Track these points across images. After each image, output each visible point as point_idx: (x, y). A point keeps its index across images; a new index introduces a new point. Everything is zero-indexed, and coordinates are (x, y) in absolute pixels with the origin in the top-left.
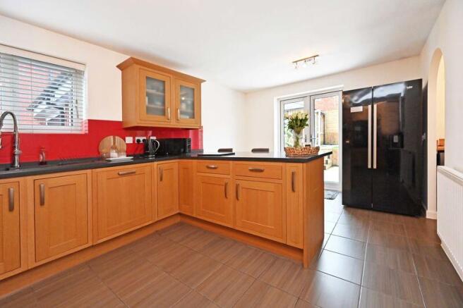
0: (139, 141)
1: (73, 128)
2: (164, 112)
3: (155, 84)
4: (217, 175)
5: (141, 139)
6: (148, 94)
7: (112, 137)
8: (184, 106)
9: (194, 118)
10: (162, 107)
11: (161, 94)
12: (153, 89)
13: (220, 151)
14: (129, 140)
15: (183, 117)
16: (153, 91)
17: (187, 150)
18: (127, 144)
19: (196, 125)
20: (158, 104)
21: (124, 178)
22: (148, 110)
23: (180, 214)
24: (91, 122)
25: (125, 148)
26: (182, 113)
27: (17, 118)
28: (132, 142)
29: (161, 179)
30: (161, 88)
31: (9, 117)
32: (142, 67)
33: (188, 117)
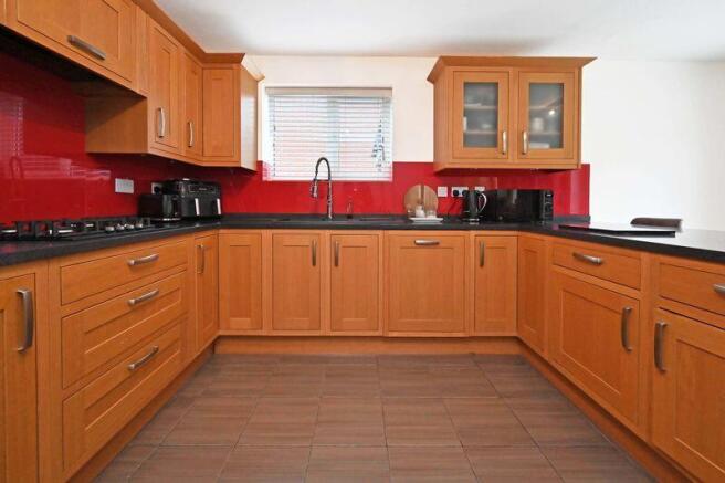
0: (456, 193)
1: (381, 174)
2: (494, 141)
3: (481, 92)
4: (598, 282)
5: (461, 190)
6: (467, 113)
7: (419, 187)
8: (538, 125)
9: (561, 146)
10: (491, 132)
11: (491, 107)
12: (475, 102)
13: (636, 222)
14: (443, 191)
15: (535, 146)
16: (478, 106)
17: (543, 215)
18: (440, 198)
19: (567, 161)
20: (486, 127)
21: (424, 251)
22: (467, 139)
23: (517, 340)
24: (397, 165)
25: (436, 204)
26: (532, 138)
27: (331, 165)
28: (446, 195)
29: (482, 265)
30: (491, 97)
31: (323, 163)
32: (459, 68)
33: (547, 146)
